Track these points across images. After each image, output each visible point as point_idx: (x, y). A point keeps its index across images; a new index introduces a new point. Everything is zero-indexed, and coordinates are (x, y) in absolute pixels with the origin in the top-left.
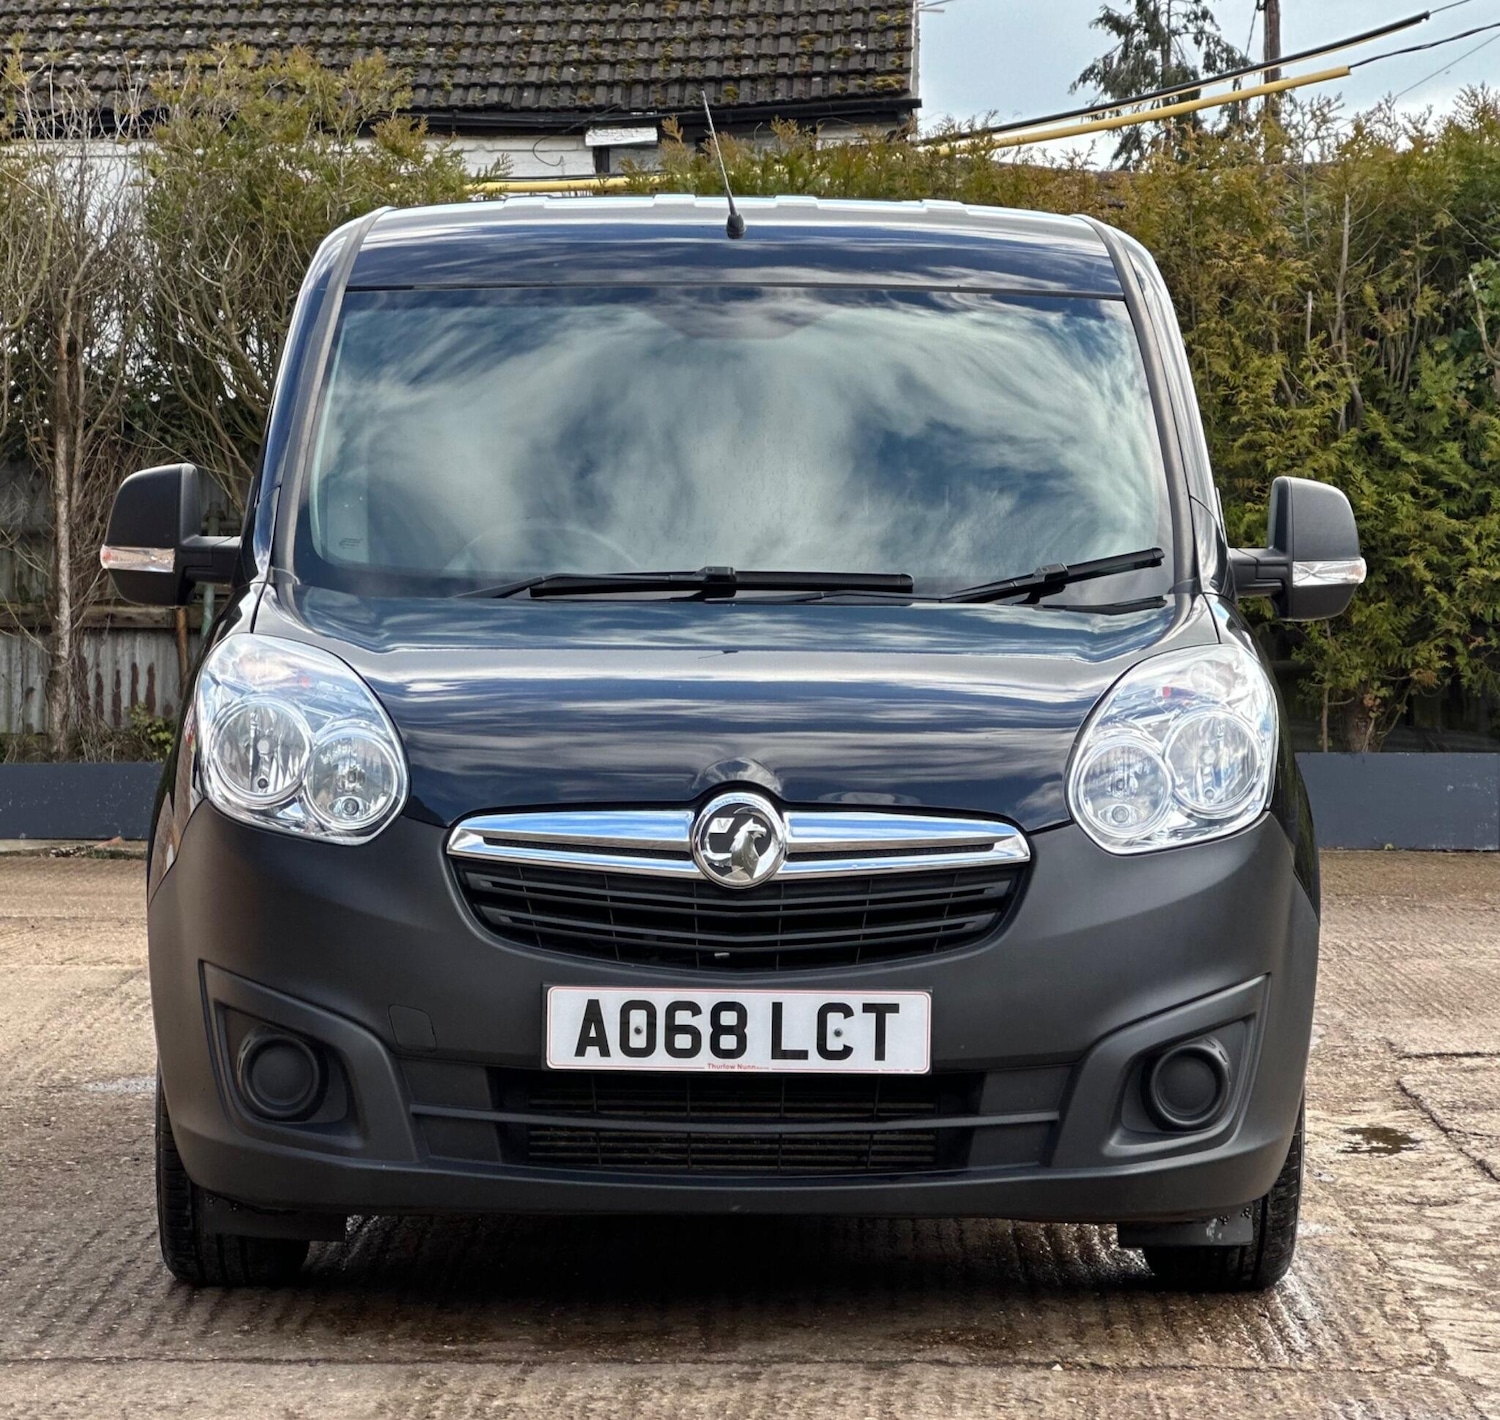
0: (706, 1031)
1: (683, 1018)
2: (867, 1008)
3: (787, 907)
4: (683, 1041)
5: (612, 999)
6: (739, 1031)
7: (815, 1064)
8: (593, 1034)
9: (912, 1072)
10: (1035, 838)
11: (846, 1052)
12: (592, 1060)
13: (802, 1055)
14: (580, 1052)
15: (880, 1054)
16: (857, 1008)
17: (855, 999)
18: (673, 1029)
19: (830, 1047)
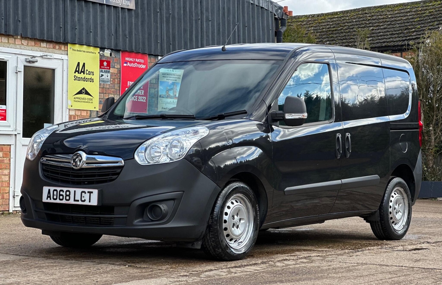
0: (65, 196)
1: (61, 193)
2: (88, 192)
3: (84, 173)
4: (61, 197)
5: (52, 189)
6: (69, 196)
7: (80, 203)
8: (49, 196)
9: (94, 205)
10: (126, 161)
11: (85, 201)
12: (49, 201)
13: (78, 201)
14: (47, 199)
15: (90, 202)
16: (87, 192)
17: (86, 190)
18: (60, 195)
19: (82, 200)
